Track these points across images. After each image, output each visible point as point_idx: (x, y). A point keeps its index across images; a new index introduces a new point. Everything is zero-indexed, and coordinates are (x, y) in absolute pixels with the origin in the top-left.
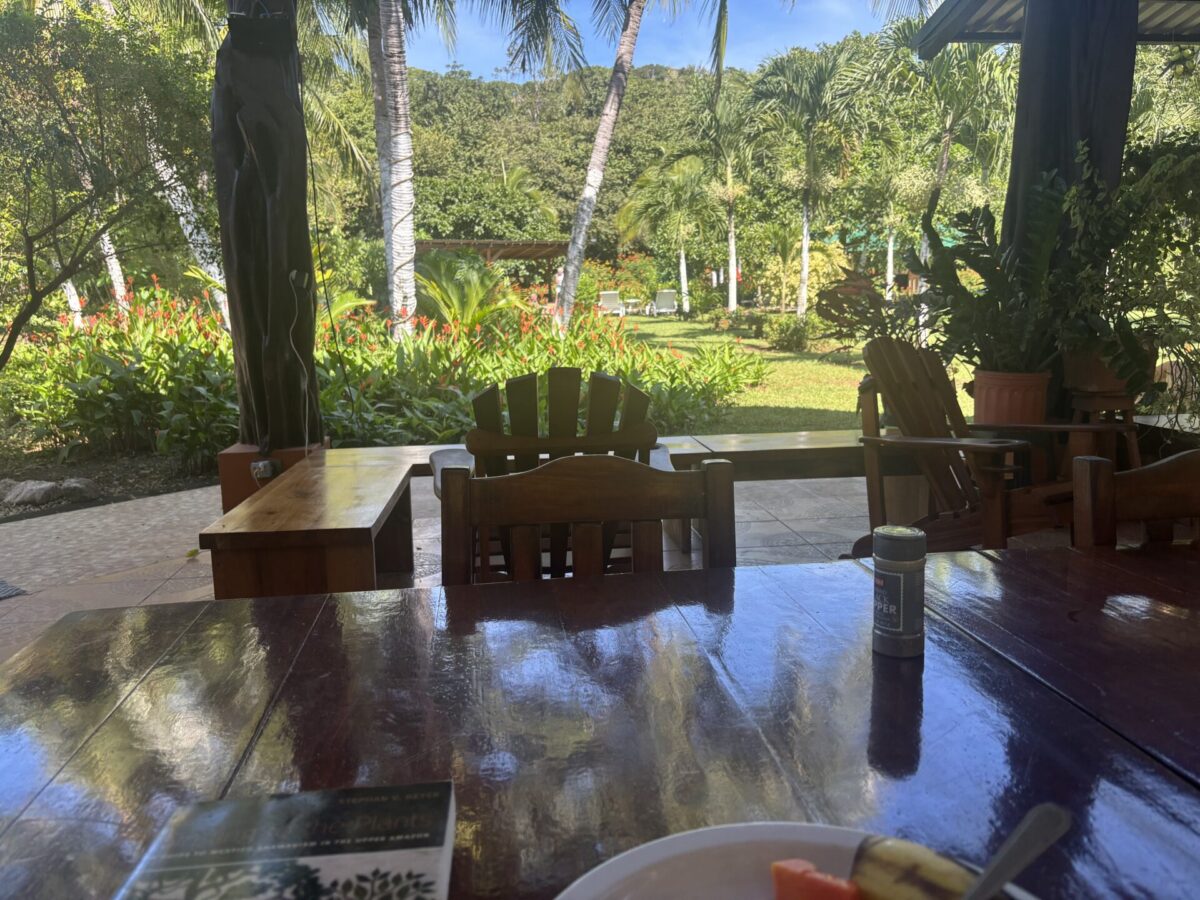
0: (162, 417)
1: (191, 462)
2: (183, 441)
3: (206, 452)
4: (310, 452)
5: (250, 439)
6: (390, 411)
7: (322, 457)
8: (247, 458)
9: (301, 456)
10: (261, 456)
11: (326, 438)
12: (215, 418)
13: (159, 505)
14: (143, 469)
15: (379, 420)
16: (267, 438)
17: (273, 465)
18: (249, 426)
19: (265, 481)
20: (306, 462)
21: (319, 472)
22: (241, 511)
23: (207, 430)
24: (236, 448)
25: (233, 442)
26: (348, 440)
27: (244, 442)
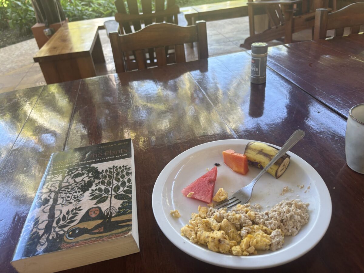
0: (8, 15)
1: (23, 31)
2: (18, 23)
3: (27, 27)
4: (62, 24)
5: (41, 21)
6: (86, 5)
7: (67, 26)
8: (42, 29)
9: (60, 26)
10: (47, 27)
11: (67, 18)
12: (27, 14)
13: (16, 47)
14: (7, 35)
15: (83, 9)
16: (46, 21)
17: (51, 30)
18: (39, 16)
19: (50, 36)
20: (62, 28)
21: (67, 32)
22: (45, 48)
23: (25, 18)
24: (37, 25)
25: (35, 23)
26: (74, 18)
27: (39, 23)
